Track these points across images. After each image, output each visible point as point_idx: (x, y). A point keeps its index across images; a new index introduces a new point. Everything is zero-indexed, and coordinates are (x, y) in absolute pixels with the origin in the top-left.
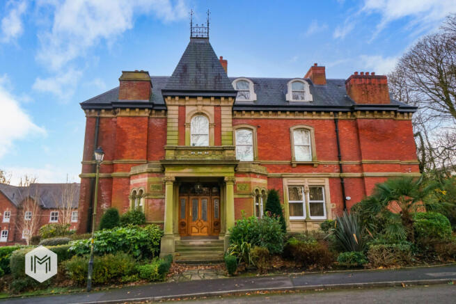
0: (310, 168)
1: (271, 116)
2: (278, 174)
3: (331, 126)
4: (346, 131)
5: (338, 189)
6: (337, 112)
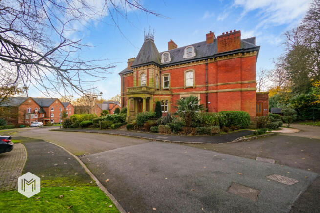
0: (191, 89)
1: (176, 67)
2: (178, 93)
3: (204, 67)
4: (212, 69)
5: (204, 98)
6: (207, 59)
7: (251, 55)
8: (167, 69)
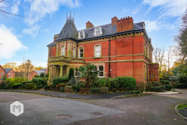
0: (99, 59)
1: (88, 42)
2: (89, 62)
3: (108, 43)
4: (113, 44)
5: (108, 67)
6: (110, 37)
7: (139, 35)
8: (82, 43)
